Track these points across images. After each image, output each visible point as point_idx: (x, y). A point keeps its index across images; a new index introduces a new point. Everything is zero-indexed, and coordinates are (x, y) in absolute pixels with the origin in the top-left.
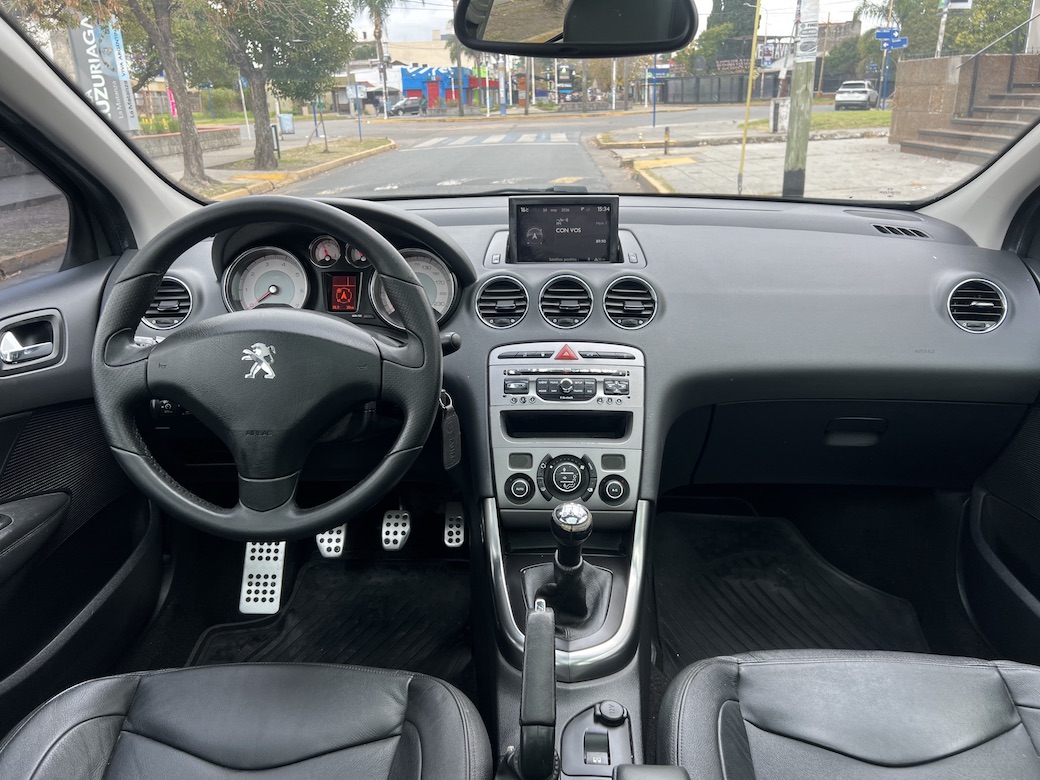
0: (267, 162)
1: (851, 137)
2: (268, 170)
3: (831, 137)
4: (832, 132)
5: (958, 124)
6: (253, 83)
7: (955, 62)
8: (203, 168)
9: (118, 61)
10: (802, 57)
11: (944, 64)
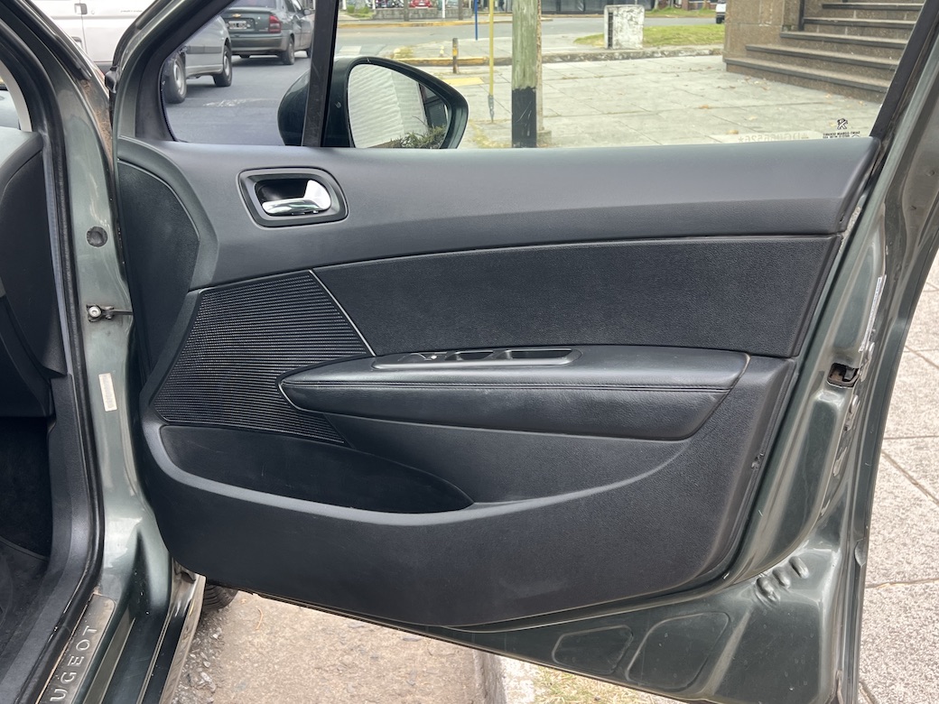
5: (786, 39)
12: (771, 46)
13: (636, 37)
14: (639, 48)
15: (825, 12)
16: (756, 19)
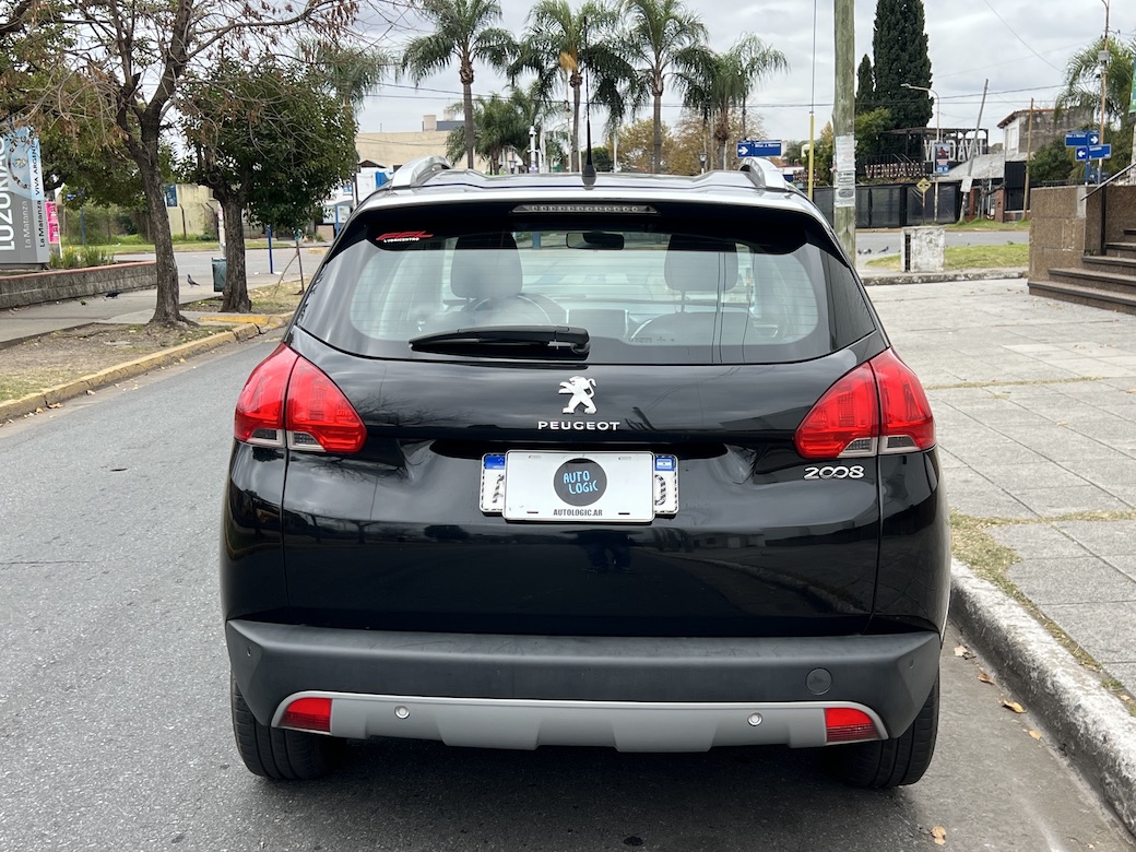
0: (240, 302)
1: (1006, 278)
2: (243, 312)
3: (980, 277)
4: (984, 271)
5: (1088, 263)
6: (229, 208)
7: (1082, 192)
8: (178, 307)
9: (33, 176)
10: (841, 202)
11: (1072, 195)
12: (1073, 270)
13: (937, 259)
14: (940, 271)
15: (1127, 237)
16: (1059, 244)
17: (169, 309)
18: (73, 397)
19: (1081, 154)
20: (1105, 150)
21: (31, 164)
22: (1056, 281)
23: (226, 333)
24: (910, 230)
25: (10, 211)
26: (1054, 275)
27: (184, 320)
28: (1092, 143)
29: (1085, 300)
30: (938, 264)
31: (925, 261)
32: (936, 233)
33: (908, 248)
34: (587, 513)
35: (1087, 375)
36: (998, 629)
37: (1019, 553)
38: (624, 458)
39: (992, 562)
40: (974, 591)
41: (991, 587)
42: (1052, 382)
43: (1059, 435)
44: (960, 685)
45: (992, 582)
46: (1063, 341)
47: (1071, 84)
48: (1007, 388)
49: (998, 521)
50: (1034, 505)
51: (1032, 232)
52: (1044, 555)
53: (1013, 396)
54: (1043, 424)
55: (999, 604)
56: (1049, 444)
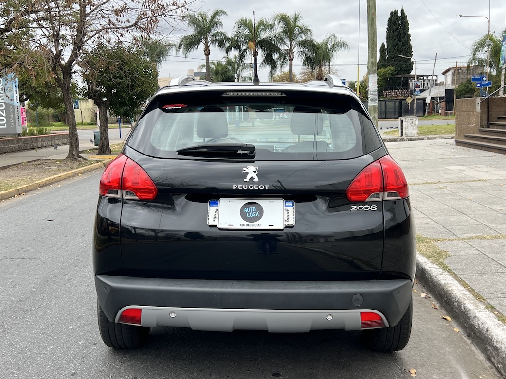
0: (106, 150)
1: (446, 139)
2: (108, 154)
3: (434, 138)
4: (436, 136)
5: (481, 132)
6: (101, 108)
7: (478, 100)
8: (78, 152)
9: (15, 95)
10: (371, 103)
11: (474, 102)
12: (475, 135)
13: (415, 131)
14: (416, 136)
15: (499, 120)
16: (469, 123)
17: (74, 153)
18: (31, 190)
19: (478, 85)
20: (489, 83)
21: (14, 90)
22: (467, 139)
23: (100, 163)
24: (403, 118)
25: (4, 111)
26: (467, 137)
27: (81, 157)
28: (483, 80)
29: (480, 148)
30: (416, 133)
31: (410, 131)
32: (414, 119)
33: (402, 126)
34: (255, 225)
35: (481, 179)
36: (440, 285)
37: (450, 253)
38: (271, 202)
39: (437, 257)
40: (429, 269)
41: (437, 267)
42: (465, 182)
43: (468, 204)
44: (423, 309)
45: (437, 265)
46: (470, 165)
47: (474, 55)
48: (445, 184)
49: (440, 240)
50: (457, 232)
51: (457, 118)
52: (461, 254)
53: (448, 187)
54: (461, 199)
55: (440, 274)
56: (464, 208)
